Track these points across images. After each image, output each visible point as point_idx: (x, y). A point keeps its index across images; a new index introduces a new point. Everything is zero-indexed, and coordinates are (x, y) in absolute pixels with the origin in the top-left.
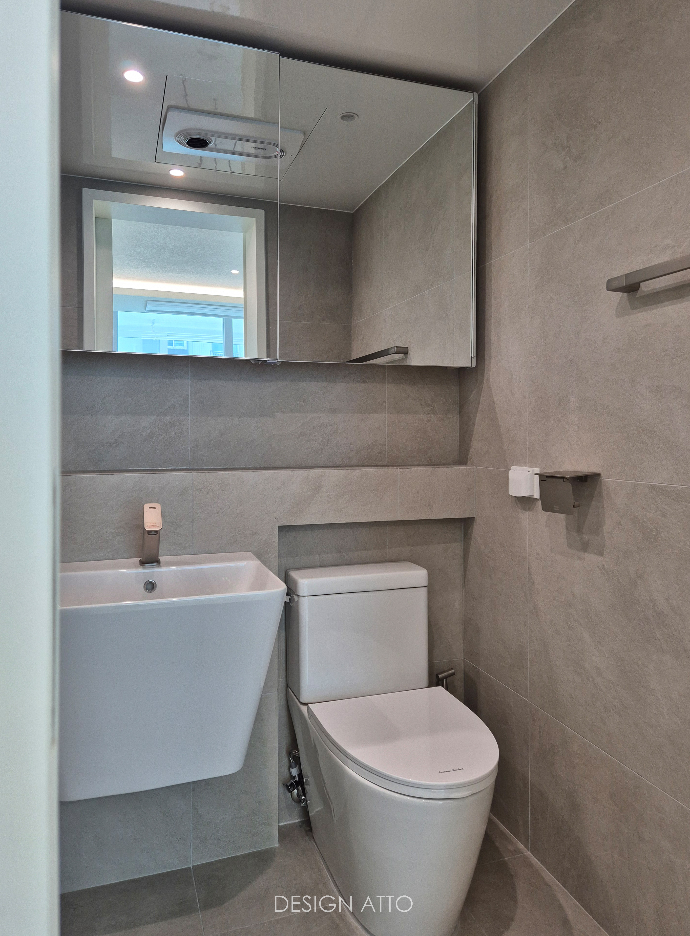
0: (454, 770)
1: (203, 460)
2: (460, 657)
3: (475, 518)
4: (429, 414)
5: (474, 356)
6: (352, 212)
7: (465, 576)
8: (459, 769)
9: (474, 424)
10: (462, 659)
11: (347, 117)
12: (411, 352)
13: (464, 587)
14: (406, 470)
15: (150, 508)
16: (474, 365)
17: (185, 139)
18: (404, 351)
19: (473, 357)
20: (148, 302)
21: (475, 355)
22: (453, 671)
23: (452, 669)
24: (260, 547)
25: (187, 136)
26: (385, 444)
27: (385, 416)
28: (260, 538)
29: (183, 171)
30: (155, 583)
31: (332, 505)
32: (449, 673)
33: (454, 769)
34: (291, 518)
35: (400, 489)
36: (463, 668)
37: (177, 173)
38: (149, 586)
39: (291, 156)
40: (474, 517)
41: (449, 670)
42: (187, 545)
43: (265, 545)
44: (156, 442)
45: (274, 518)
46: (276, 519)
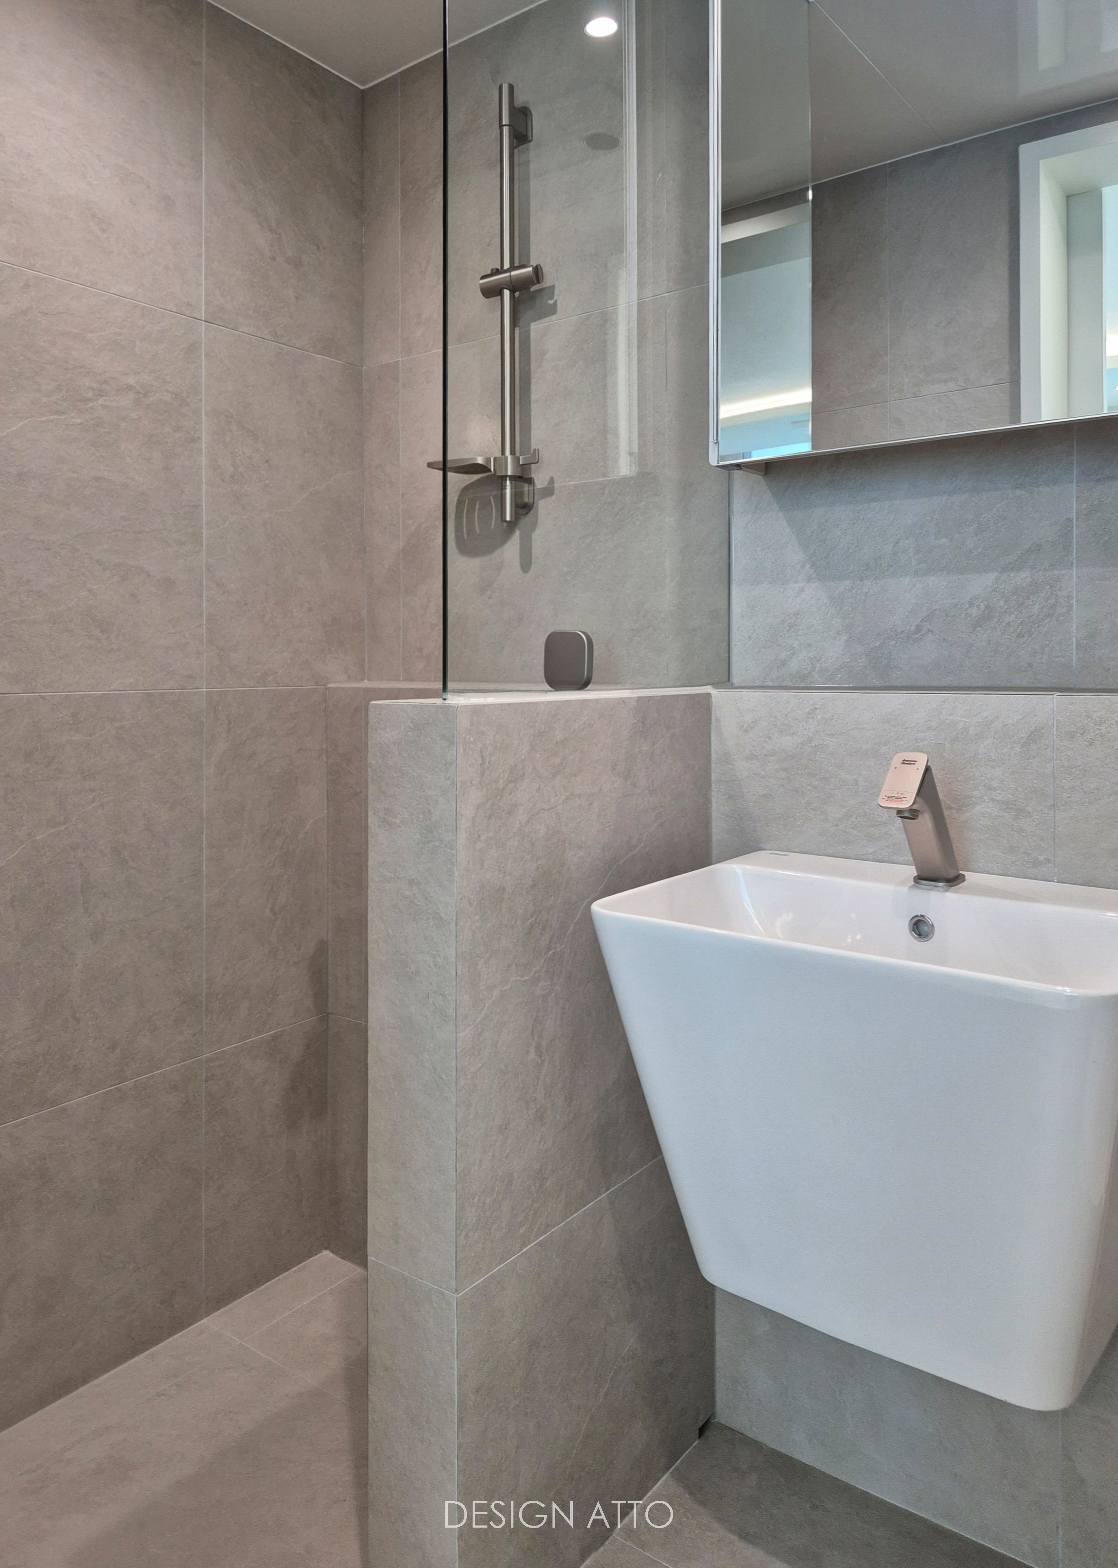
15: (905, 762)
30: (932, 924)
38: (922, 928)
42: (1042, 861)
44: (998, 629)
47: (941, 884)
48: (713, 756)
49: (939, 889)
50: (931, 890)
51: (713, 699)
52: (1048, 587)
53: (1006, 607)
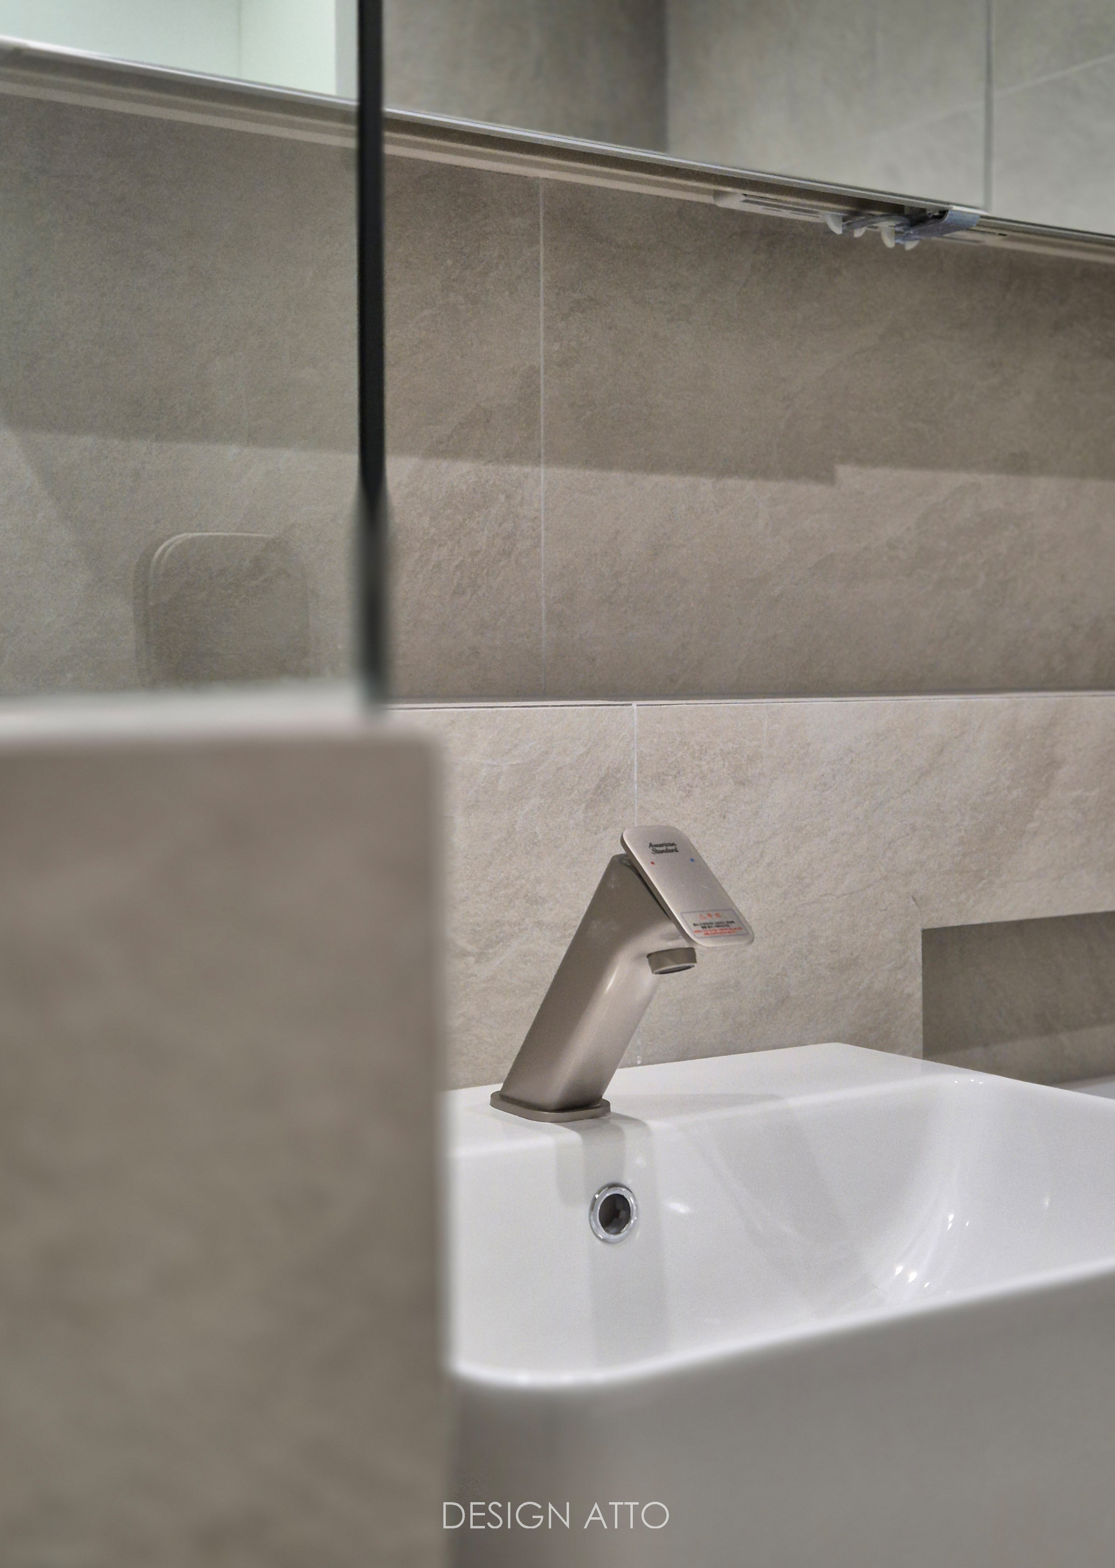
28: (866, 980)
43: (882, 1014)
44: (421, 576)
45: (911, 899)
46: (914, 899)
52: (502, 497)
53: (433, 530)
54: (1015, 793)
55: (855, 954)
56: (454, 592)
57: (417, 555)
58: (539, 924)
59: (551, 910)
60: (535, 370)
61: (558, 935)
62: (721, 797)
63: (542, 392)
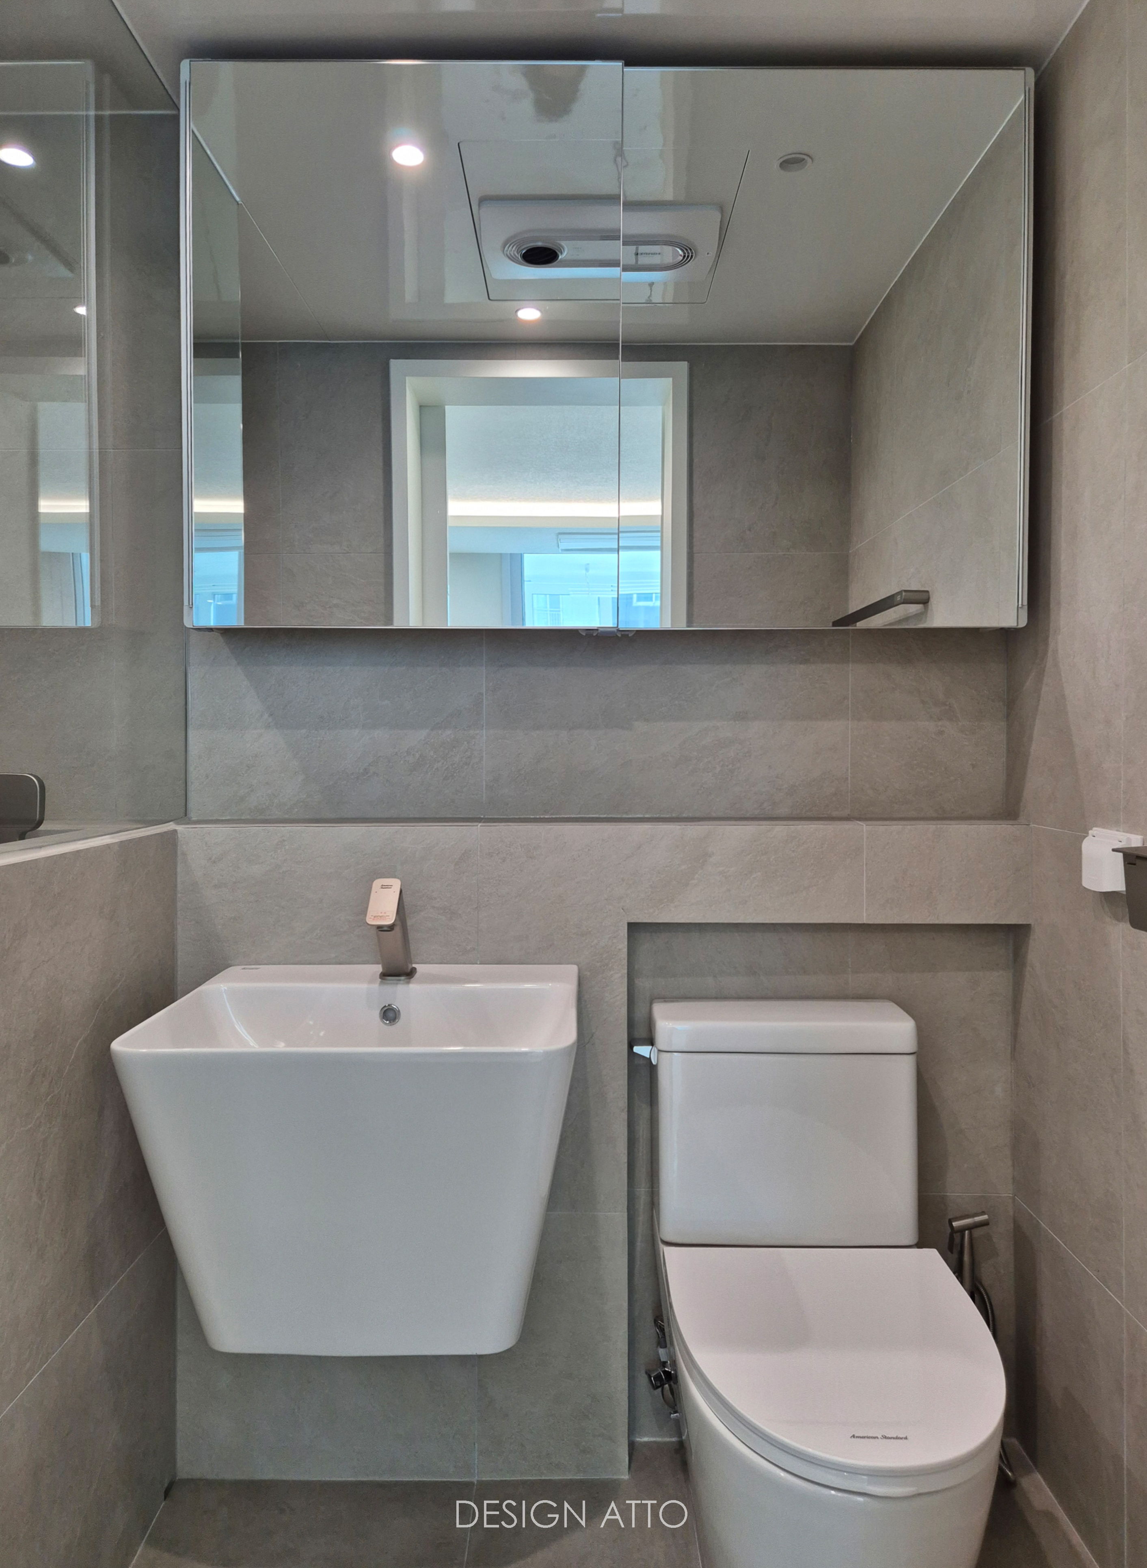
0: (885, 1437)
1: (508, 804)
2: (1005, 1191)
3: (1032, 926)
4: (940, 720)
5: (1022, 605)
6: (851, 344)
7: (1015, 1036)
8: (897, 1438)
9: (1031, 739)
10: (1011, 1195)
11: (790, 163)
12: (933, 601)
13: (1013, 1057)
14: (881, 828)
15: (383, 887)
16: (1023, 623)
17: (518, 252)
18: (923, 599)
19: (1021, 608)
20: (559, 536)
21: (1025, 603)
22: (985, 1217)
23: (983, 1213)
24: (594, 958)
25: (520, 247)
26: (847, 778)
27: (848, 724)
28: (596, 941)
29: (540, 311)
30: (399, 1011)
31: (729, 890)
32: (976, 1220)
33: (887, 1436)
34: (651, 911)
35: (866, 864)
36: (1011, 1213)
37: (529, 314)
38: (391, 1014)
39: (708, 254)
40: (1030, 925)
41: (976, 1215)
42: (469, 948)
43: (604, 956)
44: (430, 773)
45: (621, 909)
46: (623, 909)
47: (403, 978)
48: (180, 887)
49: (401, 982)
50: (397, 984)
51: (179, 835)
52: (466, 743)
53: (435, 756)
54: (683, 867)
55: (590, 930)
56: (444, 779)
57: (428, 765)
58: (434, 907)
59: (438, 902)
60: (481, 694)
61: (442, 912)
62: (521, 862)
63: (484, 702)
